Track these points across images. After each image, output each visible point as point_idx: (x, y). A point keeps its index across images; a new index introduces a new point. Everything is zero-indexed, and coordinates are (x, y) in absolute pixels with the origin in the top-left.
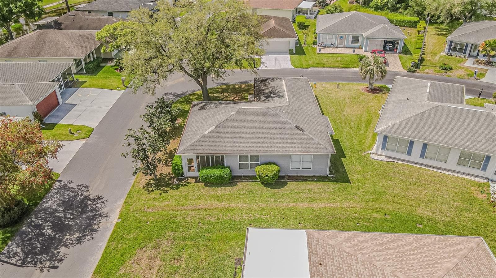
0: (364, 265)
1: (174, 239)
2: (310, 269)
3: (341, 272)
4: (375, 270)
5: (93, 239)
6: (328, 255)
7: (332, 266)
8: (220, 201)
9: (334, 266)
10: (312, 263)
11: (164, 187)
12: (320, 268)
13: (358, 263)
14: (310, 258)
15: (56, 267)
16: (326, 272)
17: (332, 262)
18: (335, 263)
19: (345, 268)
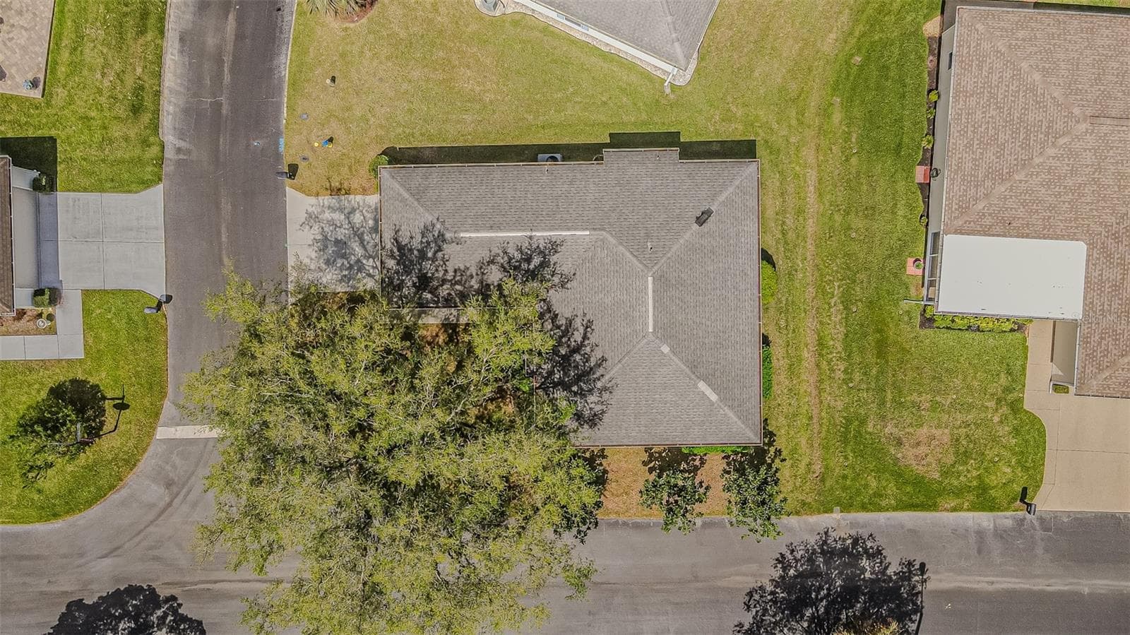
0: (1031, 175)
1: (883, 418)
2: (1011, 236)
3: (1030, 202)
4: (1044, 164)
5: (871, 535)
6: (999, 213)
7: (1017, 211)
8: (800, 361)
9: (1019, 208)
10: (1002, 234)
11: (767, 458)
12: (1014, 225)
13: (1026, 182)
14: (993, 235)
15: (923, 565)
16: (1023, 219)
17: (1011, 210)
18: (1015, 206)
19: (1027, 197)
